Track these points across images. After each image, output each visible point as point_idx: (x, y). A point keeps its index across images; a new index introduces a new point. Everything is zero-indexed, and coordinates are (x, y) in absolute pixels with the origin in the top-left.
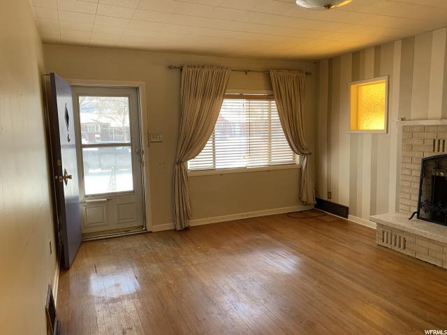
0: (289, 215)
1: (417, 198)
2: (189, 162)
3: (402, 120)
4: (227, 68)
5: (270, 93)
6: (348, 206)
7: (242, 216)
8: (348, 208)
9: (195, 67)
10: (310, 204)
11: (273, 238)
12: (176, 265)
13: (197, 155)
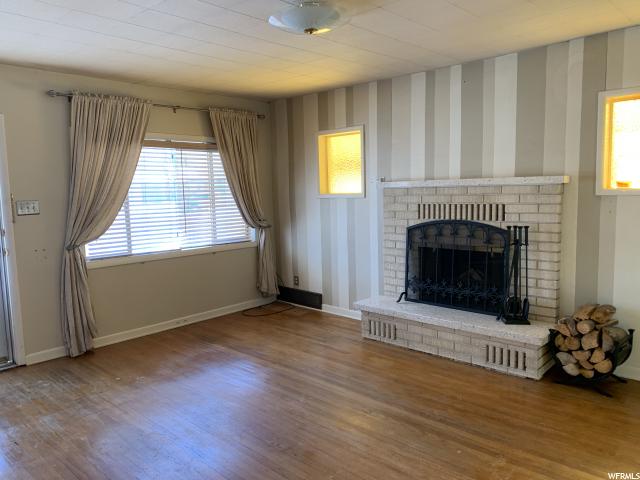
0: (245, 313)
1: (403, 275)
2: (87, 246)
3: (382, 180)
4: (146, 101)
5: (211, 140)
6: (321, 292)
7: (178, 323)
8: (321, 295)
9: (93, 95)
10: (273, 295)
11: (231, 347)
12: (85, 411)
13: (102, 234)
